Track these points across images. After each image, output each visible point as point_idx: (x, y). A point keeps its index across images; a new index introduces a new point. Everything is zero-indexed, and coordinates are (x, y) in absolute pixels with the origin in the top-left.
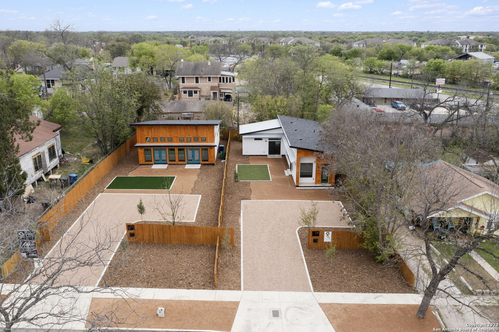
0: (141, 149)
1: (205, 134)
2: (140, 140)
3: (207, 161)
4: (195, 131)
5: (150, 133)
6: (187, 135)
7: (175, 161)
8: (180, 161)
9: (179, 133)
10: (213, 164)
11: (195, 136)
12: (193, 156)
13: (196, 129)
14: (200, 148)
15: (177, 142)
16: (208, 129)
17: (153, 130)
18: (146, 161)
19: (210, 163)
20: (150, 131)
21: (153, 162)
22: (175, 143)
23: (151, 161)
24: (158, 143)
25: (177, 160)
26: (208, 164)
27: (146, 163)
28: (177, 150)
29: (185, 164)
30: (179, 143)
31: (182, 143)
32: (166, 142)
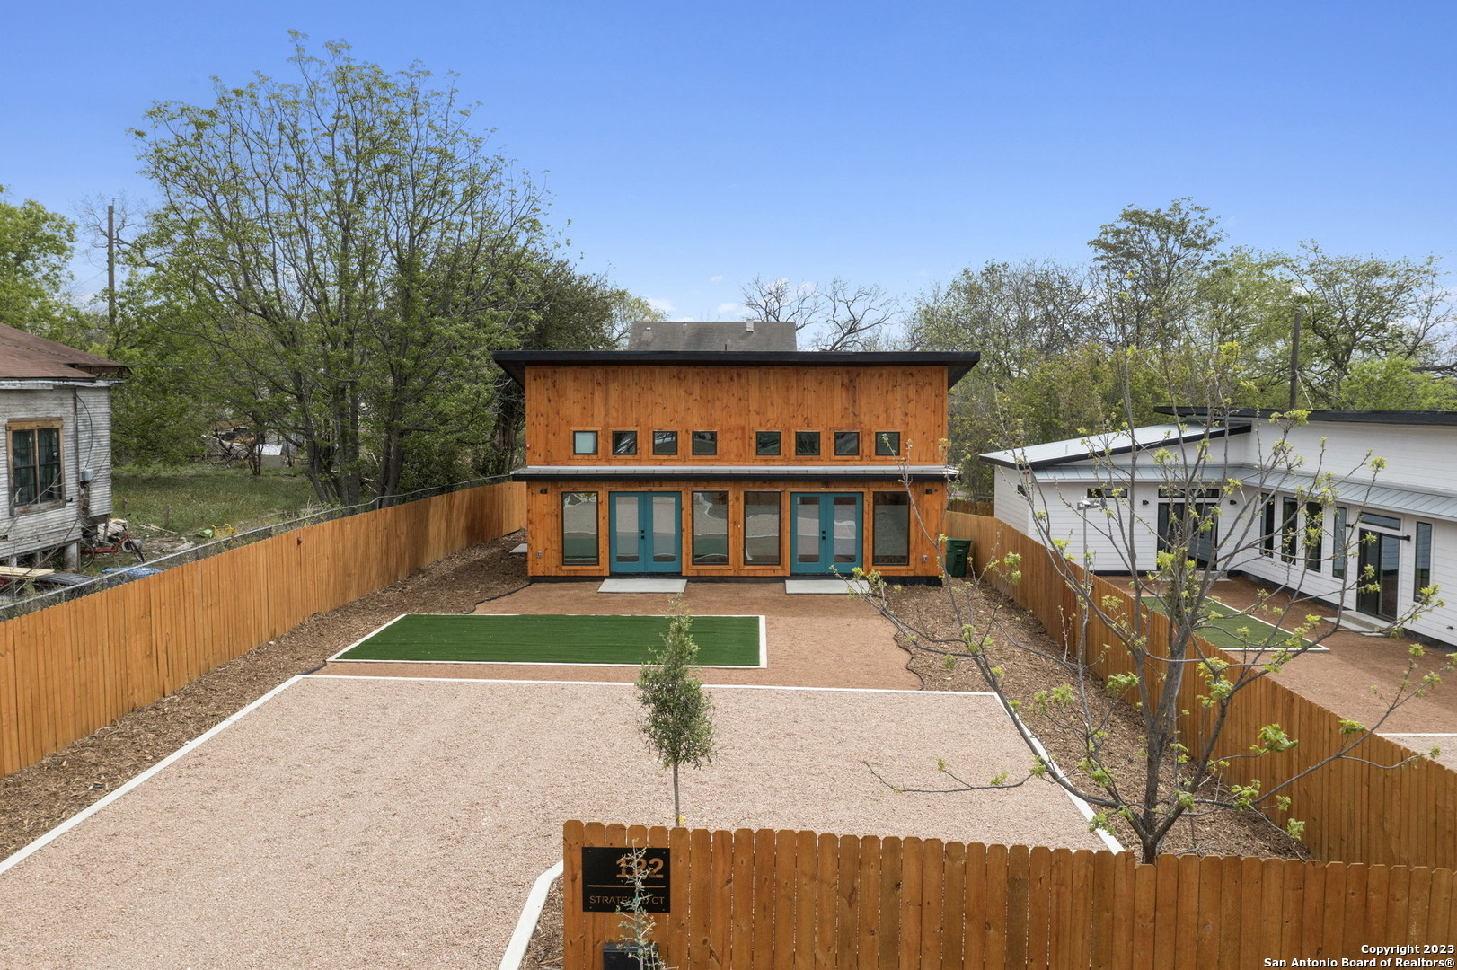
0: (544, 491)
1: (897, 416)
2: (540, 448)
3: (904, 560)
4: (840, 398)
5: (599, 410)
6: (800, 419)
7: (725, 561)
8: (751, 561)
9: (754, 406)
10: (934, 582)
11: (843, 425)
12: (825, 536)
13: (850, 387)
14: (869, 493)
15: (741, 458)
16: (912, 391)
17: (614, 394)
18: (566, 560)
19: (920, 572)
20: (599, 396)
21: (603, 567)
22: (730, 462)
23: (595, 560)
24: (640, 462)
25: (735, 553)
26: (904, 581)
27: (568, 569)
28: (737, 499)
29: (782, 579)
30: (754, 462)
31: (767, 462)
32: (684, 461)
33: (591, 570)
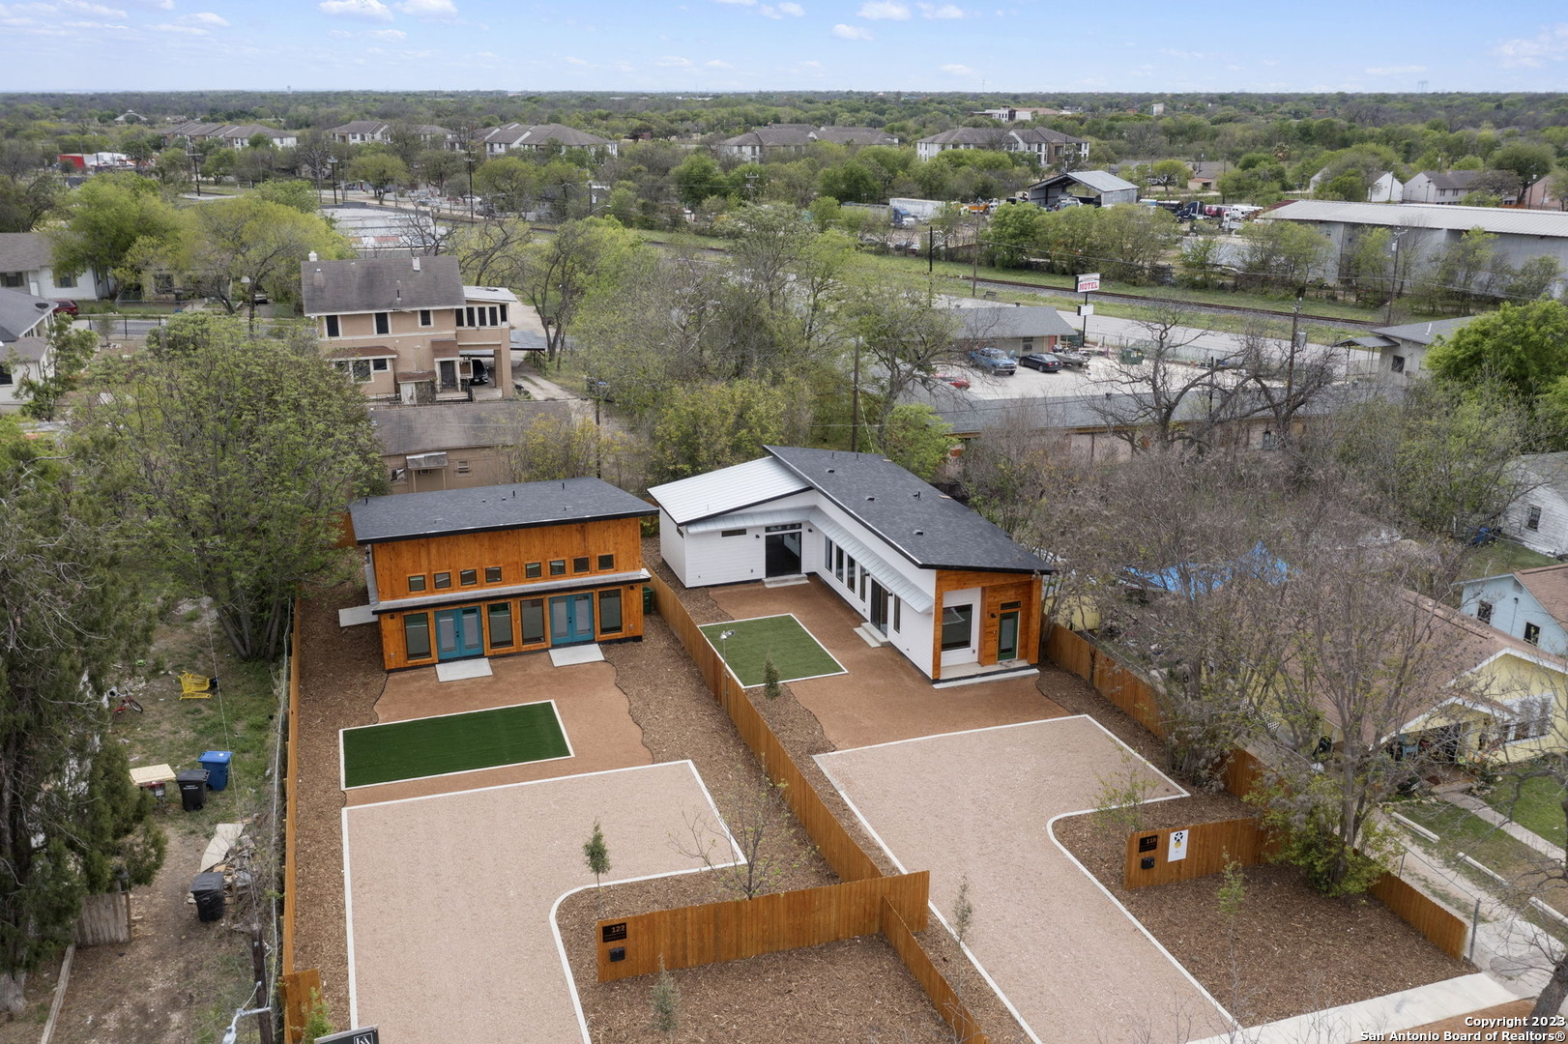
0: (394, 617)
1: (610, 547)
2: (388, 590)
3: (619, 629)
4: (577, 538)
5: (424, 562)
6: (552, 554)
7: (510, 643)
8: (525, 641)
9: (523, 550)
10: (638, 639)
11: (578, 554)
12: (571, 620)
13: (582, 533)
14: (596, 593)
15: (517, 581)
16: (619, 530)
17: (433, 551)
18: (410, 656)
19: (629, 635)
20: (423, 554)
21: (436, 657)
22: (510, 584)
23: (429, 654)
24: (453, 590)
25: (517, 636)
26: (620, 641)
27: (411, 662)
28: (516, 606)
29: (547, 650)
30: (525, 582)
31: (533, 581)
32: (482, 586)
33: (427, 660)
